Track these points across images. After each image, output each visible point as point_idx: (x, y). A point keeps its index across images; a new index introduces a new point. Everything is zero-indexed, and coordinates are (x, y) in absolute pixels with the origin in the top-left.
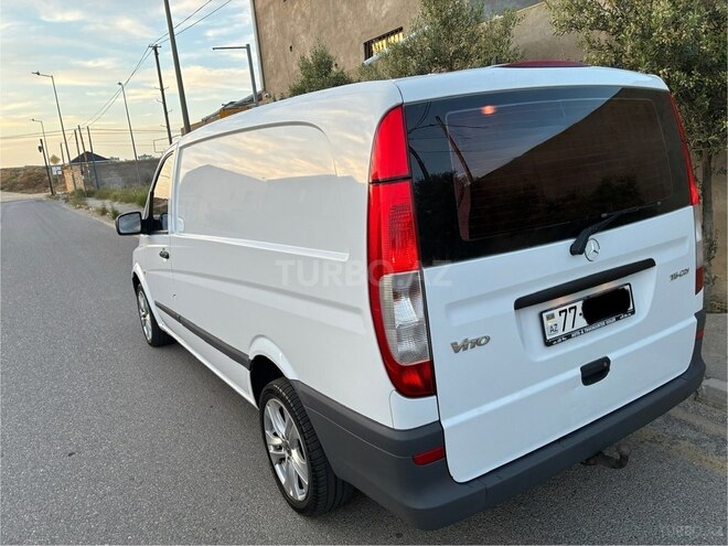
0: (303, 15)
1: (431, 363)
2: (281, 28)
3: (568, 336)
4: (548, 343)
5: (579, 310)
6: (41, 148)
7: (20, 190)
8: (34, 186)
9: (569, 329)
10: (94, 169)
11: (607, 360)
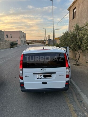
0: (75, 22)
1: (23, 77)
2: (72, 24)
3: (40, 78)
4: (38, 78)
5: (43, 76)
6: (44, 38)
7: (41, 43)
8: (43, 43)
9: (41, 77)
10: (49, 41)
11: (47, 82)
